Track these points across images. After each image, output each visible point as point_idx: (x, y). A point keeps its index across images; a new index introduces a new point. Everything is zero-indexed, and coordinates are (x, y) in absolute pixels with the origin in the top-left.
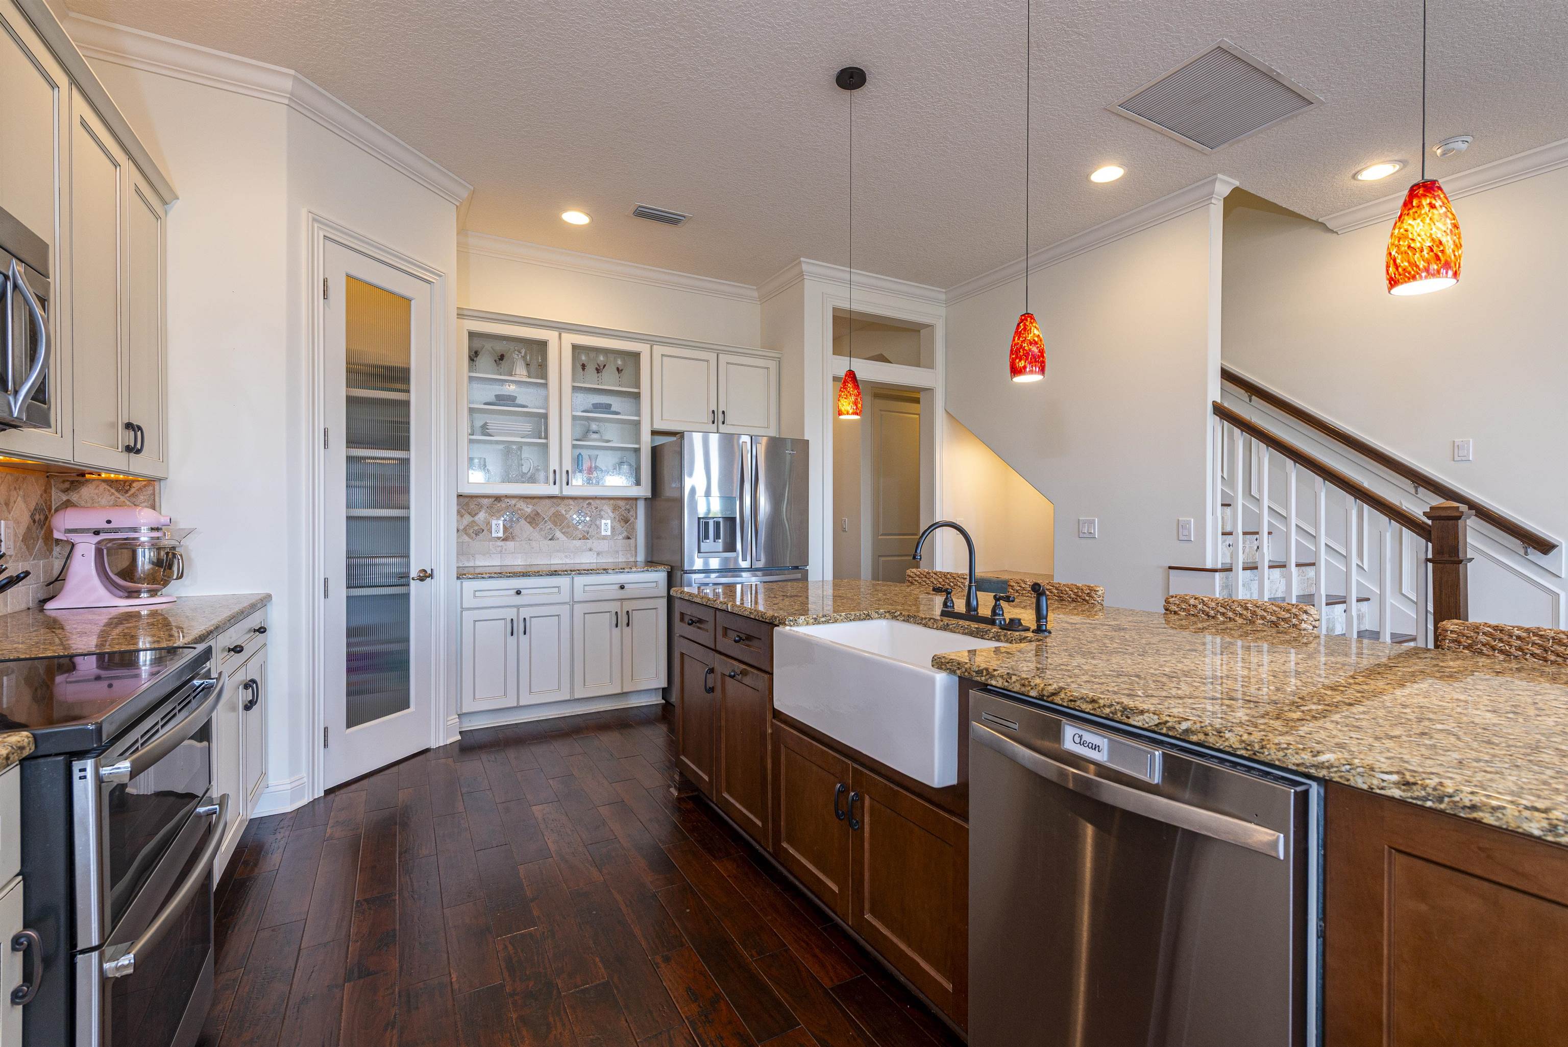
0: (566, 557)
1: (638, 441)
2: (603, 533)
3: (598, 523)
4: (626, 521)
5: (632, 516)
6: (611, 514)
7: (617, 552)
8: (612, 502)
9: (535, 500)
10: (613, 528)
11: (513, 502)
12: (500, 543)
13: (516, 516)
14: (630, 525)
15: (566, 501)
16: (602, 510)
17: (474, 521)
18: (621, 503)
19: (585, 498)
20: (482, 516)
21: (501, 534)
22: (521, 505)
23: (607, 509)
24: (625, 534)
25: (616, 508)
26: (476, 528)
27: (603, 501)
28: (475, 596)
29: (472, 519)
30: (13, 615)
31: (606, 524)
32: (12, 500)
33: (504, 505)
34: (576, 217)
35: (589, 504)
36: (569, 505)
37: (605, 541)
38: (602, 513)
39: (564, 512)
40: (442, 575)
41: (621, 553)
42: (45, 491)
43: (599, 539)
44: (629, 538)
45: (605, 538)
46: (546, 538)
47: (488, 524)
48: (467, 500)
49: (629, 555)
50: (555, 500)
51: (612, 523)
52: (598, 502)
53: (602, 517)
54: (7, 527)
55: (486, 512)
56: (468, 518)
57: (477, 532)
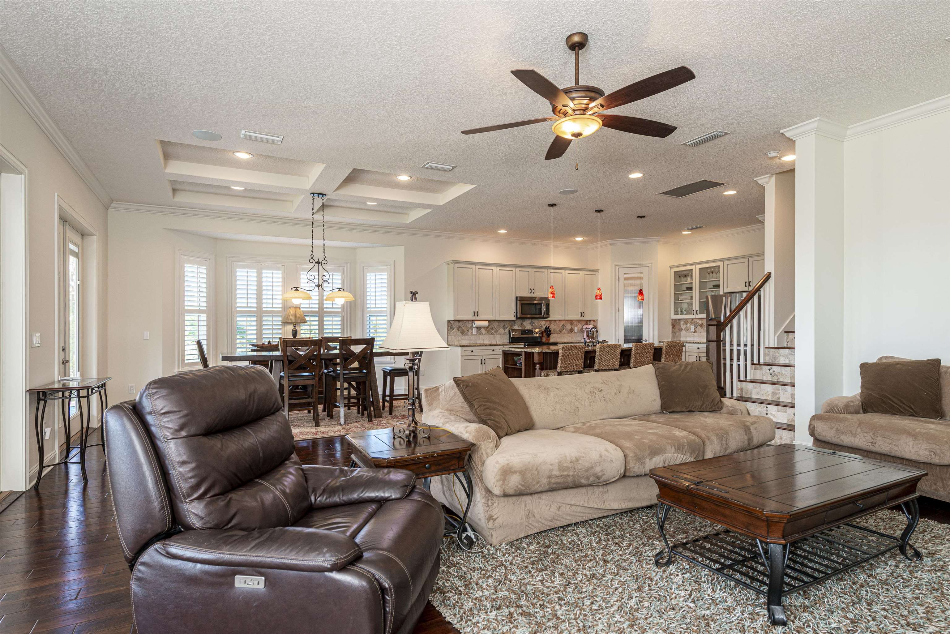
11: (696, 320)
21: (693, 331)
22: (698, 321)
34: (686, 233)
47: (690, 327)
56: (685, 326)
57: (687, 330)
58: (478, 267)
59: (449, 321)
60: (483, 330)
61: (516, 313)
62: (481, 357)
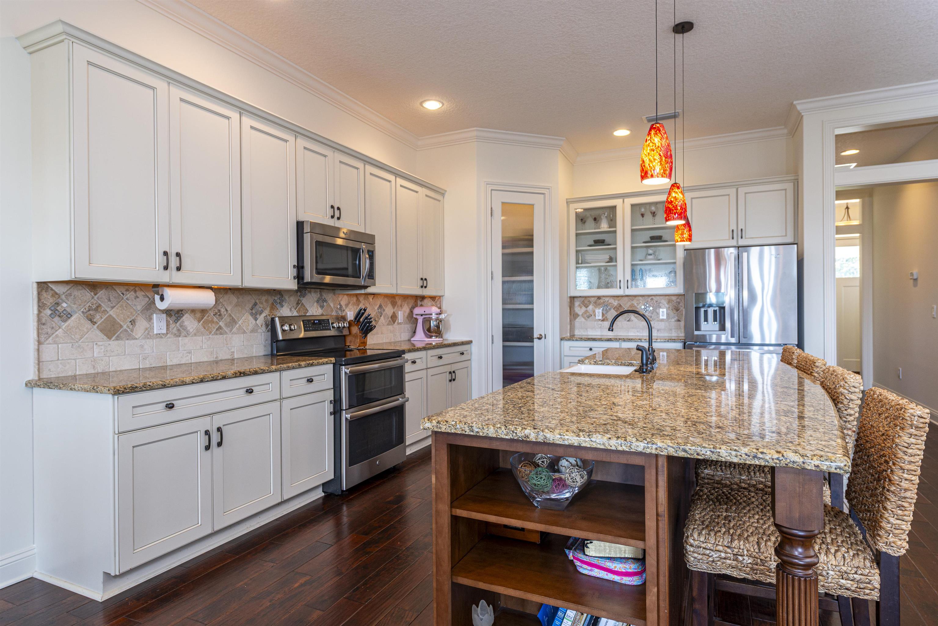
0: (638, 331)
1: (675, 258)
2: (661, 317)
3: (657, 311)
4: (677, 310)
5: (681, 306)
6: (667, 305)
7: (671, 330)
8: (667, 297)
9: (619, 298)
10: (668, 314)
11: (607, 299)
12: (600, 322)
13: (609, 307)
14: (680, 311)
15: (637, 298)
16: (660, 303)
17: (586, 311)
18: (674, 298)
19: (649, 296)
20: (591, 307)
21: (600, 318)
22: (611, 301)
23: (664, 302)
24: (676, 318)
25: (669, 302)
26: (588, 314)
27: (661, 297)
28: (570, 349)
29: (586, 309)
30: (404, 341)
31: (663, 312)
32: (403, 305)
33: (602, 301)
34: (622, 133)
35: (652, 299)
36: (639, 300)
37: (663, 323)
38: (661, 305)
39: (636, 305)
40: (550, 337)
41: (673, 330)
42: (415, 301)
43: (658, 321)
44: (679, 321)
45: (662, 320)
46: (625, 320)
47: (594, 311)
48: (583, 299)
49: (679, 332)
50: (631, 298)
51: (667, 311)
52: (658, 297)
53: (660, 307)
54: (400, 314)
55: (593, 305)
56: (584, 309)
57: (589, 316)
58: (177, 92)
59: (43, 286)
60: (189, 322)
61: (300, 267)
62: (205, 424)
